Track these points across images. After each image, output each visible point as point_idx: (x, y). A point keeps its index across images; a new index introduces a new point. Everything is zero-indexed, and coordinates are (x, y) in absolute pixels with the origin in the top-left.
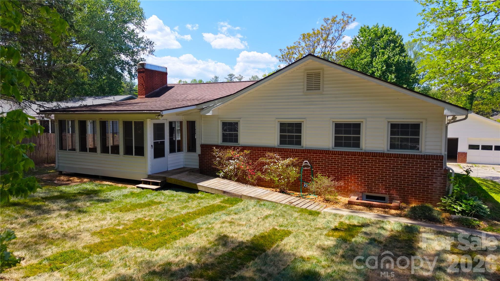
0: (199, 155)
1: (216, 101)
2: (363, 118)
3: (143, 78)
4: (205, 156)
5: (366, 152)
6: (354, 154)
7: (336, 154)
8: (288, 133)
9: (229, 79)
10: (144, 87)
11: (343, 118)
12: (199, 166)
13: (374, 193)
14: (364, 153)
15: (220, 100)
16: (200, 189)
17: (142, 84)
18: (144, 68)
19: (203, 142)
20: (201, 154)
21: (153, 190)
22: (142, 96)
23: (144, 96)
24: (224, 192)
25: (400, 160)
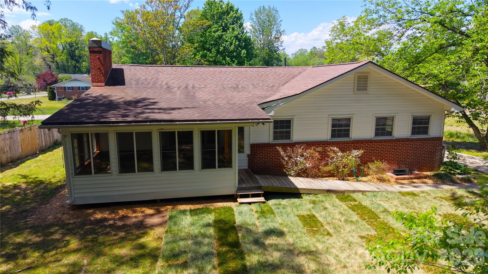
0: (248, 155)
1: (280, 101)
2: (395, 113)
3: (100, 60)
4: (256, 156)
5: (397, 139)
6: (390, 141)
7: (377, 143)
8: (338, 127)
10: (103, 71)
11: (381, 114)
12: (249, 166)
13: (402, 168)
14: (395, 139)
15: (284, 100)
17: (99, 68)
18: (101, 47)
19: (253, 141)
20: (251, 154)
22: (99, 84)
23: (103, 84)
24: (328, 191)
25: (419, 143)
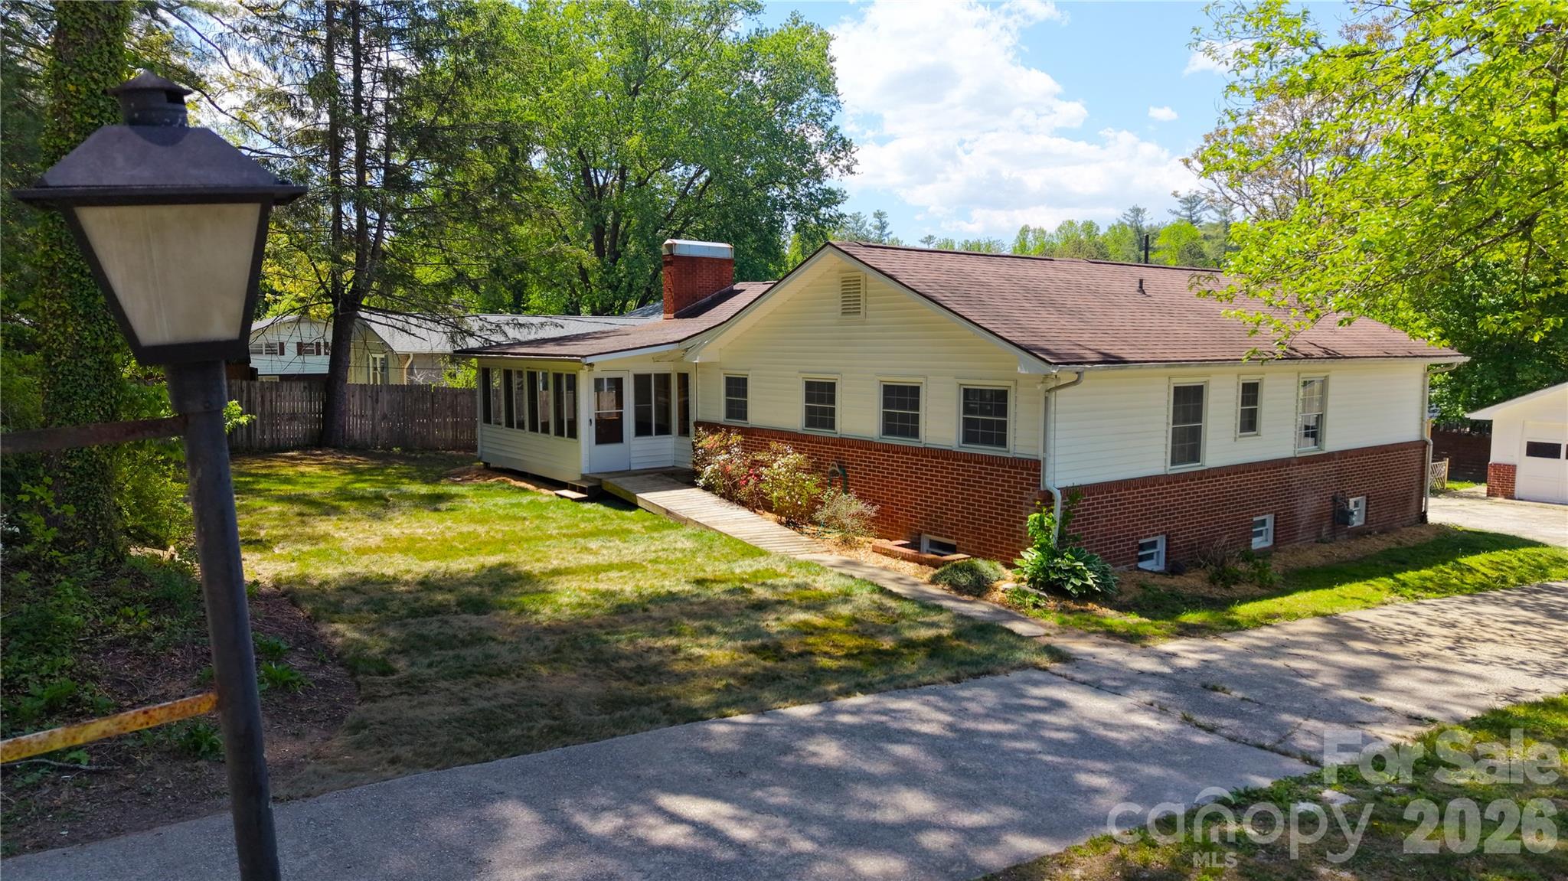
2: (920, 376)
3: (671, 276)
9: (1184, 213)
10: (673, 294)
11: (892, 375)
13: (936, 535)
16: (640, 504)
17: (670, 289)
18: (672, 254)
19: (700, 417)
21: (572, 499)
22: (669, 315)
23: (672, 316)
24: (668, 512)
